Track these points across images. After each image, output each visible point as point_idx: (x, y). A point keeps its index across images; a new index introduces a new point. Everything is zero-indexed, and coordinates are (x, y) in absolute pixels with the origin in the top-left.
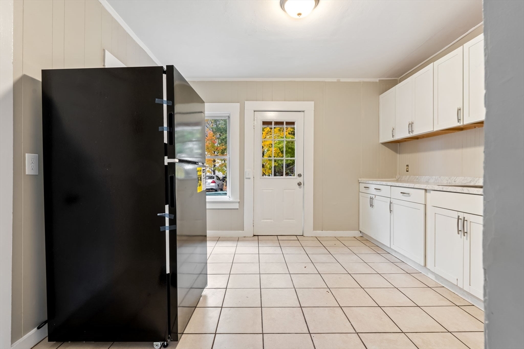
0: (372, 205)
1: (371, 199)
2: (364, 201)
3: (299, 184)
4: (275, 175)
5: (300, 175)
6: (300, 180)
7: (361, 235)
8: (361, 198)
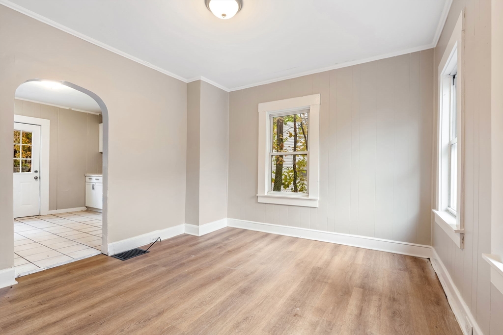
0: (93, 189)
1: (93, 185)
2: (89, 187)
3: (36, 178)
4: (22, 171)
5: (36, 172)
6: (37, 175)
7: (86, 209)
8: (86, 186)
